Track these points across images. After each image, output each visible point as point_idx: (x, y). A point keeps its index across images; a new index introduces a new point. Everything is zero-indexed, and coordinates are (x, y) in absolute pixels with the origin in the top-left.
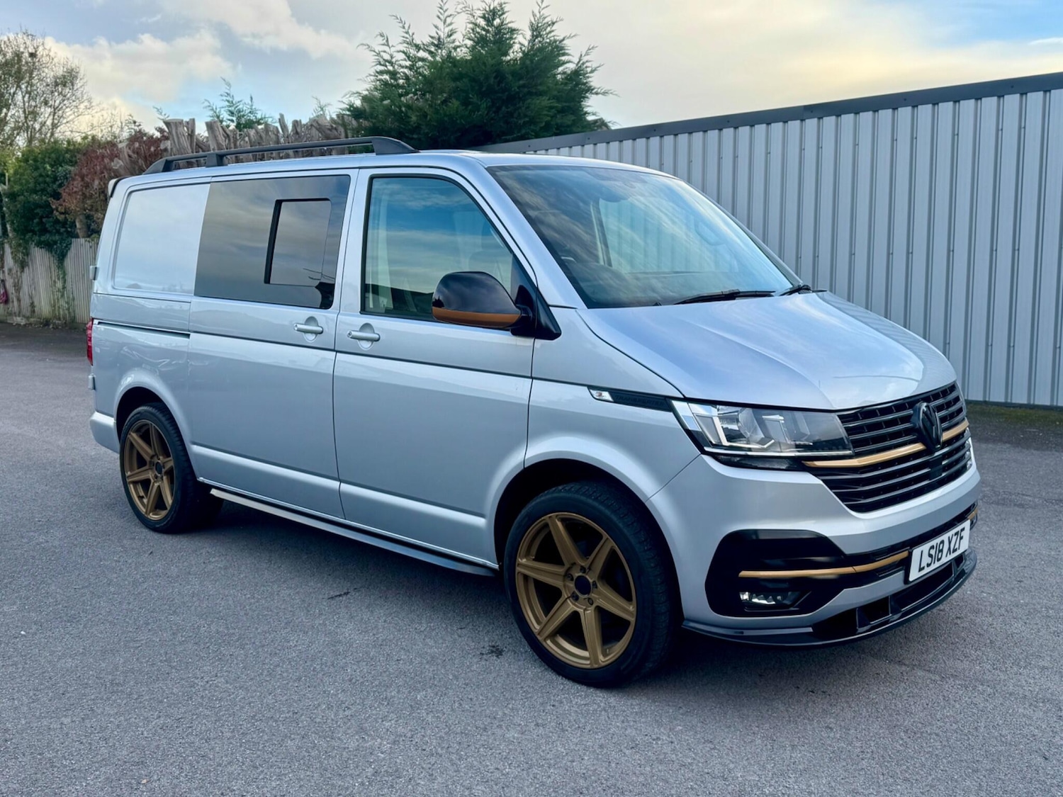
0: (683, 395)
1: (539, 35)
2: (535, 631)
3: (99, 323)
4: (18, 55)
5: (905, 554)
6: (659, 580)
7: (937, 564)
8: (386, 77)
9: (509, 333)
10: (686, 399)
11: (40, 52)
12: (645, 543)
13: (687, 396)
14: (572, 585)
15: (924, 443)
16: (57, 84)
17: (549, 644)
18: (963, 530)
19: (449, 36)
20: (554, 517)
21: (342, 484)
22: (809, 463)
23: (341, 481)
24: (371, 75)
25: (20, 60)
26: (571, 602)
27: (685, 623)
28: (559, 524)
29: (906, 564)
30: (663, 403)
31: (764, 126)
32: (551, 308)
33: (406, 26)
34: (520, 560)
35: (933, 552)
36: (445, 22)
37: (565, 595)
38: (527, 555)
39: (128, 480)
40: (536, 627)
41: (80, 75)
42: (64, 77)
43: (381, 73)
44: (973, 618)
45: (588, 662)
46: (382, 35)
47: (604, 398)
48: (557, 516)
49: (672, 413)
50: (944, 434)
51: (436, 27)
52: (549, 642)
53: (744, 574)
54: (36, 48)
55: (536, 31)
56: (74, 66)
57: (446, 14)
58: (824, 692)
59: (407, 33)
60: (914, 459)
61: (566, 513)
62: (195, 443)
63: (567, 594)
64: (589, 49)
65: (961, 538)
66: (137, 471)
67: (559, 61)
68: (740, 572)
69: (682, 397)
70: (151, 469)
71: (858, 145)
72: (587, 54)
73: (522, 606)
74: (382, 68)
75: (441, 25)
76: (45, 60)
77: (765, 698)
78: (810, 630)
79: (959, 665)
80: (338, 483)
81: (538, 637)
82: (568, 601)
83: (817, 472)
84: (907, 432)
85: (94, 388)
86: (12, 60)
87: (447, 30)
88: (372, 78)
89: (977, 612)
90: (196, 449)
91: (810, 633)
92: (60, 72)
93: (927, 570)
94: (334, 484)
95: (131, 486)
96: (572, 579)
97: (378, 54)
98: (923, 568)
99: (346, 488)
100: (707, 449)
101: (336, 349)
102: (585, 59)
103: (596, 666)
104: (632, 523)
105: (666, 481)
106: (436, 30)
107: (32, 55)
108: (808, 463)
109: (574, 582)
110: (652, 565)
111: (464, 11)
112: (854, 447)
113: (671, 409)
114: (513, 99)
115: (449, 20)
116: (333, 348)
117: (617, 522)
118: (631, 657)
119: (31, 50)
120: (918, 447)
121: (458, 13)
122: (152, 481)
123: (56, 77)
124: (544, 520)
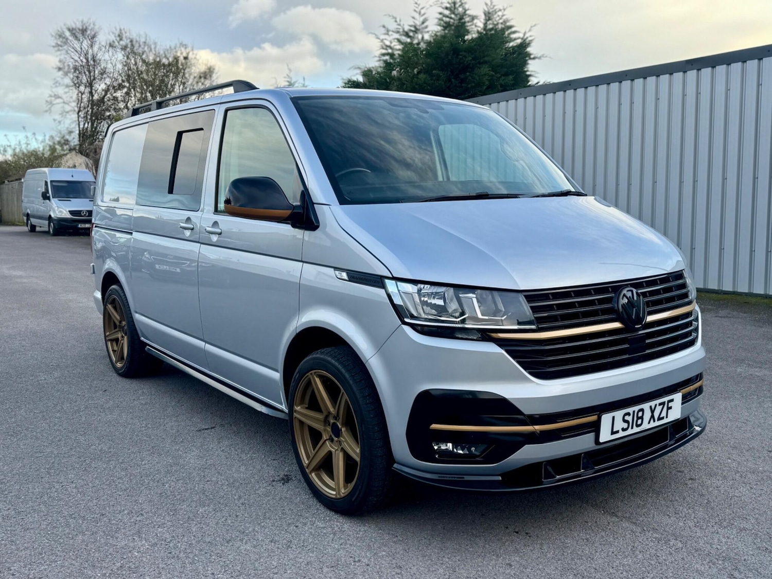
0: (392, 275)
1: (489, 19)
2: (305, 465)
3: (96, 227)
4: (176, 59)
5: (593, 418)
6: (376, 428)
7: (636, 430)
8: (387, 58)
9: (290, 225)
10: (394, 278)
11: (190, 56)
12: (368, 397)
13: (395, 276)
14: (329, 429)
15: (622, 322)
16: (200, 77)
17: (313, 476)
18: (672, 400)
19: (423, 23)
20: (313, 374)
21: (206, 344)
22: (494, 335)
23: (206, 342)
24: (376, 56)
25: (177, 61)
26: (329, 443)
27: (395, 465)
28: (318, 380)
29: (595, 427)
30: (377, 281)
31: (654, 78)
32: (315, 205)
33: (398, 20)
34: (296, 407)
35: (629, 418)
36: (420, 13)
37: (325, 437)
38: (302, 402)
39: (107, 339)
40: (306, 461)
41: (216, 71)
42: (205, 72)
43: (384, 55)
44: (705, 480)
45: (334, 493)
46: (384, 27)
47: (343, 278)
48: (315, 373)
49: (384, 290)
50: (648, 317)
51: (413, 18)
52: (313, 474)
53: (435, 426)
54: (188, 54)
55: (488, 16)
56: (212, 65)
57: (420, 8)
58: (527, 533)
59: (399, 25)
60: (610, 336)
61: (320, 371)
62: (136, 312)
63: (326, 436)
64: (531, 27)
65: (669, 408)
66: (113, 331)
67: (511, 38)
68: (431, 425)
69: (391, 276)
70: (120, 331)
71: (729, 90)
72: (530, 31)
73: (298, 445)
74: (384, 51)
75: (416, 15)
76: (193, 62)
77: (473, 534)
78: (500, 478)
79: (666, 520)
80: (204, 343)
81: (307, 470)
82: (327, 442)
83: (501, 343)
84: (605, 311)
85: (94, 273)
86: (172, 62)
87: (422, 19)
88: (377, 59)
89: (711, 475)
90: (137, 317)
91: (499, 481)
92: (203, 68)
93: (621, 434)
94: (201, 344)
95: (109, 342)
96: (329, 425)
97: (382, 41)
98: (618, 432)
99: (209, 348)
100: (407, 320)
101: (200, 241)
102: (527, 35)
103: (338, 497)
104: (360, 381)
105: (380, 347)
106: (413, 20)
107: (186, 58)
108: (492, 334)
109: (330, 427)
110: (372, 416)
111: (435, 5)
112: (538, 323)
113: (383, 286)
114: (467, 68)
115: (423, 12)
116: (198, 240)
117: (349, 379)
118: (358, 492)
119: (185, 55)
120: (616, 325)
121: (431, 6)
122: (120, 339)
123: (201, 73)
124: (308, 376)
